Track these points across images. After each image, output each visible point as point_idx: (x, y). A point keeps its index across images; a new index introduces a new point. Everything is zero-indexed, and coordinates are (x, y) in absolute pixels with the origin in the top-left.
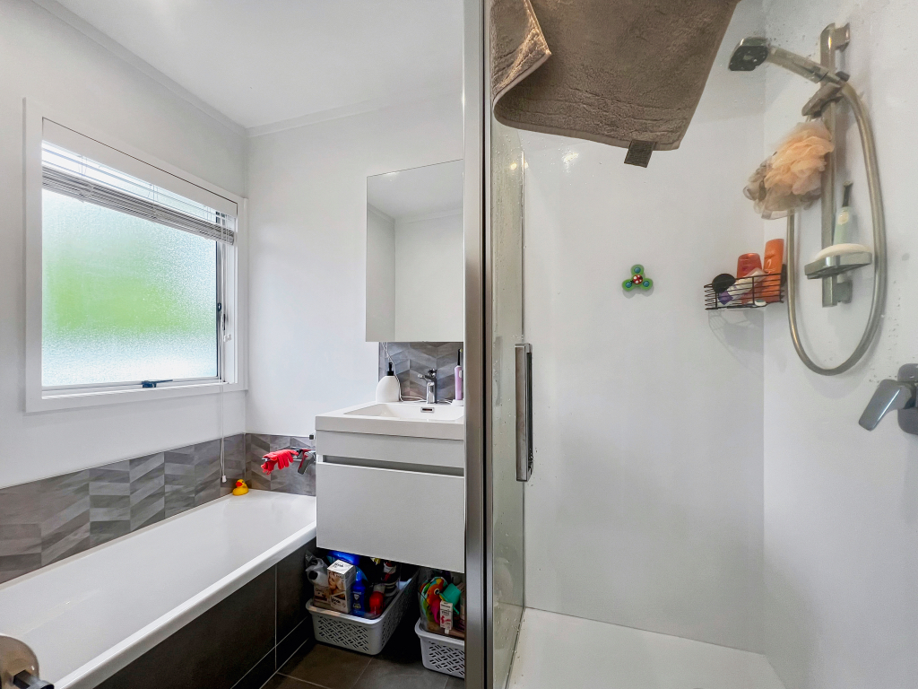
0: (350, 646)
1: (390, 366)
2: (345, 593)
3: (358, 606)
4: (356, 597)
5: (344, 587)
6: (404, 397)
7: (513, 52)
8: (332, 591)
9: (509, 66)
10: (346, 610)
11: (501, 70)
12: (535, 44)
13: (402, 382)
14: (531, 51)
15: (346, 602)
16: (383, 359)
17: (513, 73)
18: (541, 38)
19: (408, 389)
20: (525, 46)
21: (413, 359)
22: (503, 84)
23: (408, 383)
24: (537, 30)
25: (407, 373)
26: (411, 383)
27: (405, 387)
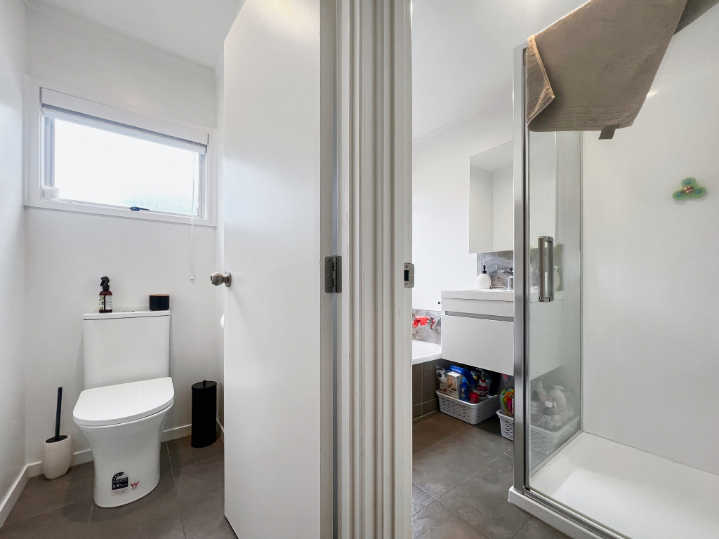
0: (459, 418)
1: (485, 267)
2: (456, 387)
3: (463, 396)
4: (463, 390)
5: (456, 385)
6: (493, 286)
7: (537, 99)
8: (450, 386)
9: (535, 106)
10: (457, 397)
11: (531, 107)
12: (547, 94)
13: (492, 277)
14: (545, 97)
15: (457, 392)
16: (480, 265)
17: (536, 109)
18: (551, 91)
19: (496, 282)
20: (542, 95)
21: (500, 263)
22: (531, 116)
23: (496, 278)
24: (549, 86)
25: (495, 272)
26: (498, 278)
27: (494, 280)
